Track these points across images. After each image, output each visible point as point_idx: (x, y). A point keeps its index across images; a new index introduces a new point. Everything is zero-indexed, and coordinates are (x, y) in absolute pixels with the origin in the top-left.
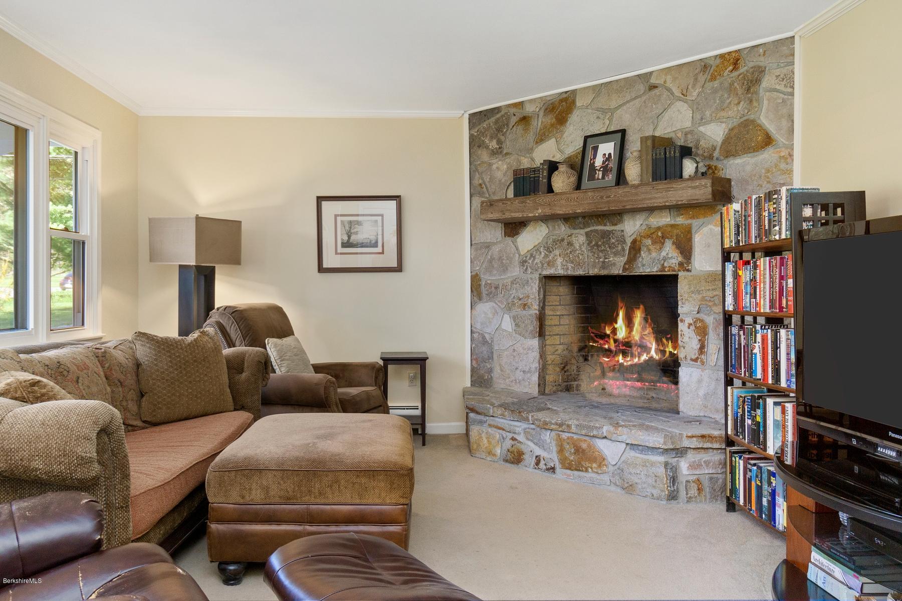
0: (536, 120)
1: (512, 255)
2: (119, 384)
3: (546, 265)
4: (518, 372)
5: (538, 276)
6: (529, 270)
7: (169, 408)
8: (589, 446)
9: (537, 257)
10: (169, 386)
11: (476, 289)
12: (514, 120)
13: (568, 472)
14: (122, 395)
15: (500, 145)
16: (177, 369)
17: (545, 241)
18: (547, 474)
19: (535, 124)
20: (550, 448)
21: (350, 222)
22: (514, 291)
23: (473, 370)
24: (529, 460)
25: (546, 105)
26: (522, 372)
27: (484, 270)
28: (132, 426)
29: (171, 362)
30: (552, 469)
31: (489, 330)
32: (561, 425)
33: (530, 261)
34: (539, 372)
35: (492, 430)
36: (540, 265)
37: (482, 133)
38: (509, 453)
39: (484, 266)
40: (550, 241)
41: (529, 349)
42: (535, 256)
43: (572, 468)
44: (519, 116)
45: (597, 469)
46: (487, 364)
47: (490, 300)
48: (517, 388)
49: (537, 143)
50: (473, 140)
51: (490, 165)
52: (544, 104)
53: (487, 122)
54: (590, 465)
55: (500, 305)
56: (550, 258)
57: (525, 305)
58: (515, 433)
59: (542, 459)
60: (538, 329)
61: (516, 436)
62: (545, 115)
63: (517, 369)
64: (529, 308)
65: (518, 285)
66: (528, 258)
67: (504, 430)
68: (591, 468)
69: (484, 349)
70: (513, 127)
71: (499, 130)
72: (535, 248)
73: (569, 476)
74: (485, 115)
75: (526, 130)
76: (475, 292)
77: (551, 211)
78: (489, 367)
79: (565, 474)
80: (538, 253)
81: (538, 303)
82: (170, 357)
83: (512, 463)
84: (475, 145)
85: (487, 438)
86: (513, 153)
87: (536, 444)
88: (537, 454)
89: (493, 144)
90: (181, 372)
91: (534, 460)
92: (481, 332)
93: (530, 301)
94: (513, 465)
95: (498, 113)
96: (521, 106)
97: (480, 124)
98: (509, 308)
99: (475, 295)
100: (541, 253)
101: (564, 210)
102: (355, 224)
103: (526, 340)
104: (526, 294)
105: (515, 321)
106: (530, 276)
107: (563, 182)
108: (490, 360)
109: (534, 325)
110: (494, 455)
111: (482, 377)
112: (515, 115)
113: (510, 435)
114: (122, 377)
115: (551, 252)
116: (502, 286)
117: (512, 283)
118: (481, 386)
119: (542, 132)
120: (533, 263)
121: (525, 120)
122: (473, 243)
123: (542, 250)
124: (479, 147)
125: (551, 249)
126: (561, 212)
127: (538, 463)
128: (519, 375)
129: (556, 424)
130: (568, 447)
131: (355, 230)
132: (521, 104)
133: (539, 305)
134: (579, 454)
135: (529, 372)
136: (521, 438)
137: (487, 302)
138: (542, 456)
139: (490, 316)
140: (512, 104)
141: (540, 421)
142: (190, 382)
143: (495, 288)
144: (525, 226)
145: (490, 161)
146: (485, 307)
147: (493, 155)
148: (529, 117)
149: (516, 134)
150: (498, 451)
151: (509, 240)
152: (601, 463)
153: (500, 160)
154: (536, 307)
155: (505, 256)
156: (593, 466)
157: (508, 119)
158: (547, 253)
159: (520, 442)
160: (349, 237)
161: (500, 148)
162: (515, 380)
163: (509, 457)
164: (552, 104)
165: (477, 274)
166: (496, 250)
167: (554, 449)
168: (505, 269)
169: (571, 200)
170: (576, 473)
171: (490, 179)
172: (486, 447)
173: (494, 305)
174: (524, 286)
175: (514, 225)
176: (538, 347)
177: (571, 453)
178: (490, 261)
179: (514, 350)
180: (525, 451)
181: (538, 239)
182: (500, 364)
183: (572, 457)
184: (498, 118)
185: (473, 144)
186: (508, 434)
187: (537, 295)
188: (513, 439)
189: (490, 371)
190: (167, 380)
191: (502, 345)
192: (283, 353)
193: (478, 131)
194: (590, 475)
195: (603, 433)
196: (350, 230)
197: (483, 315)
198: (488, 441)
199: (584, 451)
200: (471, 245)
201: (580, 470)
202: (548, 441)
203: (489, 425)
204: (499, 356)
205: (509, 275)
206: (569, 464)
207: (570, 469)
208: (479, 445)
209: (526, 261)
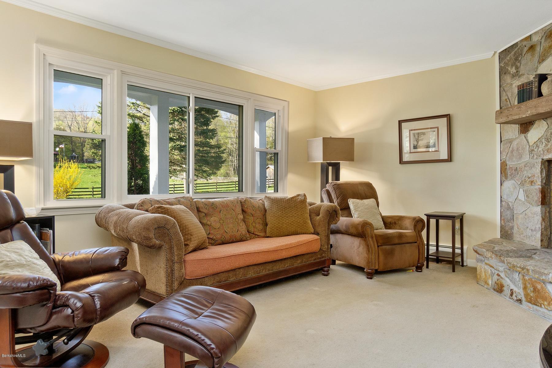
0: (539, 47)
1: (525, 147)
2: (251, 215)
3: (546, 152)
4: (528, 230)
5: (541, 160)
6: (535, 157)
7: (277, 230)
8: (542, 288)
9: (540, 146)
10: (277, 219)
11: (504, 172)
12: (526, 49)
13: (530, 305)
14: (252, 221)
15: (517, 70)
16: (280, 211)
17: (545, 135)
18: (517, 304)
19: (539, 50)
20: (519, 285)
21: (418, 133)
22: (525, 172)
23: (502, 227)
24: (507, 292)
25: (546, 33)
26: (530, 231)
27: (508, 158)
28: (258, 235)
29: (278, 208)
30: (520, 301)
31: (511, 200)
32: (523, 269)
33: (536, 150)
34: (542, 231)
35: (487, 267)
36: (542, 152)
37: (507, 64)
38: (496, 284)
39: (508, 156)
40: (549, 134)
41: (535, 214)
42: (539, 145)
43: (532, 302)
44: (528, 46)
45: (547, 306)
46: (510, 224)
47: (512, 179)
48: (527, 241)
49: (540, 63)
50: (502, 69)
51: (511, 84)
52: (545, 33)
53: (509, 56)
54: (543, 302)
55: (517, 182)
56: (549, 146)
57: (532, 182)
58: (499, 271)
59: (514, 292)
60: (540, 200)
61: (500, 274)
62: (545, 41)
63: (527, 227)
64: (535, 184)
65: (528, 168)
66: (534, 148)
67: (493, 268)
68: (544, 305)
69: (508, 213)
70: (525, 55)
71: (516, 59)
72: (539, 140)
73: (530, 307)
74: (508, 51)
75: (533, 55)
76: (503, 173)
77: (536, 111)
78: (511, 225)
79: (528, 306)
80: (541, 143)
81: (540, 180)
82: (277, 206)
83: (497, 292)
84: (503, 73)
85: (484, 272)
86: (525, 73)
87: (511, 281)
88: (512, 288)
89: (513, 70)
90: (282, 212)
91: (509, 293)
92: (507, 201)
93: (535, 178)
94: (497, 293)
95: (515, 47)
96: (529, 39)
97: (506, 58)
98: (522, 184)
99: (503, 175)
100: (543, 143)
101: (544, 109)
102: (421, 135)
103: (533, 207)
104: (533, 174)
105: (526, 193)
106: (535, 161)
107: (548, 89)
108: (512, 221)
109: (537, 197)
110: (488, 284)
111: (506, 232)
112: (525, 46)
113: (497, 272)
114: (253, 212)
115: (549, 142)
116: (519, 168)
117: (525, 166)
118: (506, 238)
119: (543, 53)
120: (537, 152)
121: (532, 48)
122: (502, 140)
123: (543, 140)
124: (505, 74)
125: (549, 140)
126: (543, 111)
127: (512, 295)
128: (529, 233)
129: (520, 267)
130: (529, 286)
131: (421, 138)
132: (530, 36)
133: (542, 182)
134: (536, 293)
135: (535, 230)
136: (502, 275)
137: (510, 180)
138: (514, 290)
139: (512, 190)
140: (524, 39)
141: (511, 264)
142: (287, 217)
143: (514, 170)
144: (532, 125)
145: (512, 82)
146: (508, 184)
147: (513, 78)
148: (534, 45)
149: (527, 60)
150: (490, 283)
151: (523, 136)
152: (550, 302)
153: (517, 80)
154: (540, 183)
155: (520, 147)
156: (545, 304)
157: (522, 50)
158: (547, 143)
159: (502, 278)
160: (418, 142)
161: (517, 72)
162: (527, 236)
163: (496, 287)
164: (550, 31)
165: (504, 161)
166: (515, 143)
167: (522, 286)
168: (520, 157)
169: (549, 101)
170: (535, 307)
171: (512, 94)
172: (484, 278)
173: (514, 182)
174: (532, 168)
175: (525, 125)
176: (540, 212)
177: (531, 291)
178: (512, 152)
179: (526, 214)
180: (505, 284)
181: (541, 133)
182: (517, 224)
183: (532, 294)
184: (516, 51)
185: (502, 72)
186: (495, 271)
187: (539, 174)
188: (498, 275)
189: (512, 228)
190: (276, 216)
191: (519, 209)
192: (357, 207)
193: (504, 63)
194: (543, 310)
195: (549, 278)
196: (418, 138)
197: (508, 190)
198: (485, 274)
199: (539, 290)
200: (501, 142)
201: (536, 305)
202: (518, 279)
203: (486, 263)
204: (517, 218)
205: (523, 161)
206: (530, 298)
207: (530, 303)
208: (480, 276)
209: (533, 150)
